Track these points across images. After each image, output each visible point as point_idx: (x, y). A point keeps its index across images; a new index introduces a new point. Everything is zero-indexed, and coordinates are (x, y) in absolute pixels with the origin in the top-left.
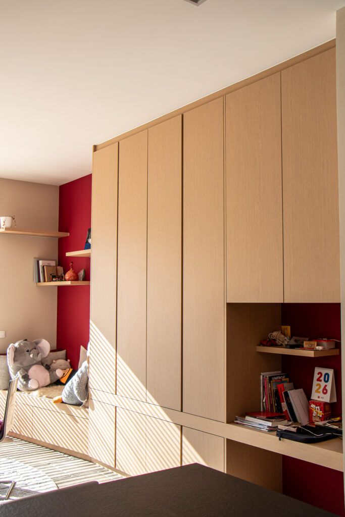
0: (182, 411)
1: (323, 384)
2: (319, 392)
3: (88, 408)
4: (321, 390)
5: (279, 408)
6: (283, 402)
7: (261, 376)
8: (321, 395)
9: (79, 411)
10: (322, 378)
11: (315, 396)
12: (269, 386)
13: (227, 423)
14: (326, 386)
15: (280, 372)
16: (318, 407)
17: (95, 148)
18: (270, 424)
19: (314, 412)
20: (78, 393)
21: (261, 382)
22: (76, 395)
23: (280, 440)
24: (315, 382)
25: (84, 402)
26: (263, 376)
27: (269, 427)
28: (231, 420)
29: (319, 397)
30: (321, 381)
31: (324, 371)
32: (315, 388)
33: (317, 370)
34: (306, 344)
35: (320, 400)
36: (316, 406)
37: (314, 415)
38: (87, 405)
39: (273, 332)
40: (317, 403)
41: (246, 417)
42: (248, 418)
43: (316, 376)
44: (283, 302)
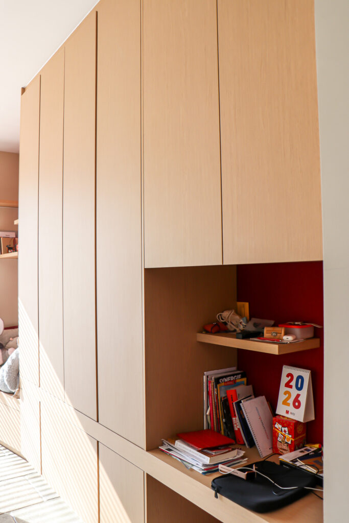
0: (98, 421)
1: (294, 392)
2: (288, 405)
3: (19, 398)
4: (291, 401)
5: (229, 424)
6: (235, 416)
7: (205, 377)
8: (291, 408)
10: (293, 383)
11: (281, 410)
12: (216, 393)
13: (148, 450)
14: (298, 396)
15: (234, 368)
16: (286, 429)
17: (24, 90)
18: (207, 459)
19: (280, 435)
21: (205, 385)
23: (216, 497)
24: (283, 389)
25: (15, 391)
26: (208, 377)
27: (204, 465)
28: (153, 447)
29: (287, 412)
30: (291, 387)
31: (296, 372)
32: (282, 397)
33: (286, 370)
34: (267, 332)
35: (289, 416)
36: (283, 426)
37: (279, 439)
38: (18, 395)
39: (223, 312)
40: (286, 423)
41: (176, 442)
42: (178, 444)
43: (284, 379)
44: (221, 264)
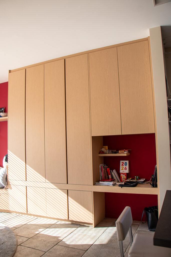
0: (67, 183)
1: (124, 166)
2: (123, 170)
3: (8, 189)
4: (124, 169)
5: (108, 177)
6: (110, 175)
8: (124, 170)
9: (3, 190)
10: (124, 164)
11: (121, 171)
13: (93, 185)
14: (126, 167)
15: (103, 164)
16: (124, 175)
17: (10, 71)
18: (112, 183)
19: (123, 177)
20: (3, 182)
21: (100, 168)
22: (2, 183)
23: (121, 188)
24: (121, 166)
25: (5, 186)
26: (101, 166)
27: (112, 184)
28: (94, 184)
29: (123, 171)
30: (123, 165)
31: (124, 162)
32: (121, 168)
33: (121, 162)
34: (120, 151)
35: (124, 172)
36: (123, 175)
37: (122, 178)
38: (7, 188)
39: (102, 149)
40: (123, 174)
42: (100, 182)
43: (121, 164)
